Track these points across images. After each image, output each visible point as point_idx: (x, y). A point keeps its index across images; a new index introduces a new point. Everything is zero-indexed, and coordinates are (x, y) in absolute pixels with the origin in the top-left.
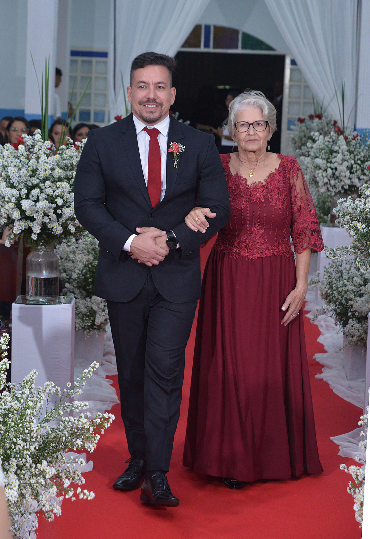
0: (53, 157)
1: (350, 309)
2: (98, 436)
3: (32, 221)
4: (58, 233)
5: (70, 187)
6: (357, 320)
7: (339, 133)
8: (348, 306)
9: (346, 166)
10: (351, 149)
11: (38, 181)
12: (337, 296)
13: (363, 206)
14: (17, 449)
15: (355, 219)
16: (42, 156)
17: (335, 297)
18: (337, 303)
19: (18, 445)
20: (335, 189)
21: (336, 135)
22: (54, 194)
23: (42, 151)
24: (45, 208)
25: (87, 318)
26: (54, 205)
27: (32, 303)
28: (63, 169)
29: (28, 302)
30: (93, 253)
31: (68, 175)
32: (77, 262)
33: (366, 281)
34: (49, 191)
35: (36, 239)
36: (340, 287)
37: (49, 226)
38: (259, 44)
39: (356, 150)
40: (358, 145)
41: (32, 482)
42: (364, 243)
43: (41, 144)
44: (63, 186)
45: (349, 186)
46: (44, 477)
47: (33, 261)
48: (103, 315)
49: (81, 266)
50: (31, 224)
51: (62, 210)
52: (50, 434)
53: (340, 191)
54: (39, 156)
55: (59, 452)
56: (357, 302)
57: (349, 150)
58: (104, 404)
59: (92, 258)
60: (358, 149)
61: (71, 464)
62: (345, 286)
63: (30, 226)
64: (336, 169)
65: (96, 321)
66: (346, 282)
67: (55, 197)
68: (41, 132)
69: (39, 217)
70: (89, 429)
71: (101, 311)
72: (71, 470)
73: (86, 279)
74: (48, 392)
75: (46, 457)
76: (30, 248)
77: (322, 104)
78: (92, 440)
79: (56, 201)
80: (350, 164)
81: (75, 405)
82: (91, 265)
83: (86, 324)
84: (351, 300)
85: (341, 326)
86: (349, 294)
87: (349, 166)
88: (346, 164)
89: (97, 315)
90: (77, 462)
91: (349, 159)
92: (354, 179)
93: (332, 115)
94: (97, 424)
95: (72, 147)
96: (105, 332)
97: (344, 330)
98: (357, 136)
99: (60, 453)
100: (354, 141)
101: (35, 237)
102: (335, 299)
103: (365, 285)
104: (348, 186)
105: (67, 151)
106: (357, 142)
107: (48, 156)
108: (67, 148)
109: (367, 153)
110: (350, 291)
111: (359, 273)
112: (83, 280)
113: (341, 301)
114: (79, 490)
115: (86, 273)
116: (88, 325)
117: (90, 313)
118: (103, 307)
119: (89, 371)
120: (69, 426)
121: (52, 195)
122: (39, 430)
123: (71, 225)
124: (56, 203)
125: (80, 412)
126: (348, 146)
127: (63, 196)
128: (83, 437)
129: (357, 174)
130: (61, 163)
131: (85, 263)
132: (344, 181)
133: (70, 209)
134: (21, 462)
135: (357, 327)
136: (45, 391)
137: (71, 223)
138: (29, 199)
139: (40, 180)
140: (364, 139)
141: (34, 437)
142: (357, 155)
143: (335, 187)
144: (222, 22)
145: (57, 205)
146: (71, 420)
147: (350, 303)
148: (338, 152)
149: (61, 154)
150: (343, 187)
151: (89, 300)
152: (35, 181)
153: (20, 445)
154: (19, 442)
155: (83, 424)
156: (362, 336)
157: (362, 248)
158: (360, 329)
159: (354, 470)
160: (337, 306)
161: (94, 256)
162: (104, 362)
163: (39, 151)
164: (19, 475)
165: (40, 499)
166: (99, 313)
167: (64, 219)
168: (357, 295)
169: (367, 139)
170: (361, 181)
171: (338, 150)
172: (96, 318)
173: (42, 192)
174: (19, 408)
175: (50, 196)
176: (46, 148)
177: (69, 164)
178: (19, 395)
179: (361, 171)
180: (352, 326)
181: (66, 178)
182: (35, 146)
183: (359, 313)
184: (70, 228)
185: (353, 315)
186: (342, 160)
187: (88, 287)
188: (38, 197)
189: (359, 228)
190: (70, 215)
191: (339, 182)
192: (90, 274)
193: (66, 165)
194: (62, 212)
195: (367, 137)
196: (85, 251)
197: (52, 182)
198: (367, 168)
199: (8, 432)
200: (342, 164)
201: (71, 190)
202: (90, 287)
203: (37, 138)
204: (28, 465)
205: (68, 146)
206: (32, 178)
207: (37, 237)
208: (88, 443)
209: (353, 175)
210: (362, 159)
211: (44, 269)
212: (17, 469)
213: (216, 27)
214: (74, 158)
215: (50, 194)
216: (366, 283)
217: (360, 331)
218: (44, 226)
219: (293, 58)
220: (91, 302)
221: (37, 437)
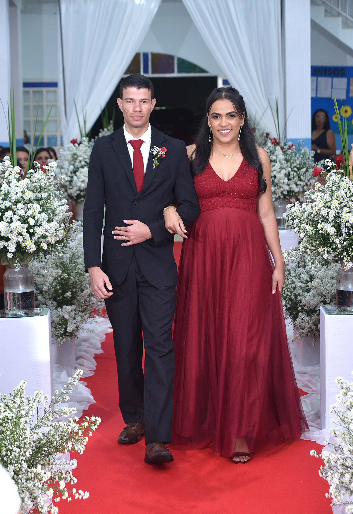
0: (23, 181)
1: (299, 304)
2: (87, 438)
3: (7, 241)
4: (32, 251)
5: (41, 208)
6: (306, 314)
7: (276, 144)
8: (297, 301)
9: (284, 174)
10: (287, 158)
11: (10, 204)
12: (286, 293)
13: (310, 209)
14: (13, 455)
15: (303, 222)
16: (12, 180)
17: (285, 293)
18: (287, 299)
19: (13, 451)
20: (275, 195)
21: (273, 146)
22: (26, 215)
23: (12, 176)
24: (18, 228)
25: (60, 327)
26: (26, 226)
27: (11, 316)
28: (33, 191)
29: (7, 316)
30: (62, 266)
31: (38, 196)
32: (47, 276)
33: (312, 278)
34: (21, 212)
35: (12, 257)
36: (289, 284)
37: (23, 245)
38: (193, 67)
39: (292, 158)
40: (293, 154)
41: (29, 486)
42: (313, 243)
43: (11, 169)
44: (34, 207)
45: (288, 191)
46: (40, 480)
47: (10, 278)
48: (74, 322)
49: (50, 279)
50: (6, 244)
51: (34, 229)
52: (42, 440)
53: (280, 197)
54: (10, 181)
55: (51, 455)
56: (305, 297)
57: (286, 158)
58: (81, 405)
59: (61, 272)
60: (294, 158)
61: (63, 466)
62: (294, 283)
63: (5, 245)
64: (275, 177)
65: (68, 328)
66: (294, 280)
67: (27, 218)
68: (10, 159)
69: (13, 237)
70: (78, 432)
71: (72, 319)
72: (63, 471)
73: (56, 291)
74: (37, 400)
75: (40, 461)
76: (6, 265)
77: (255, 119)
78: (81, 442)
79: (28, 221)
80: (287, 171)
81: (64, 411)
82: (60, 278)
83: (59, 332)
84: (299, 295)
85: (292, 319)
86: (297, 290)
87: (286, 174)
88: (283, 171)
89: (69, 323)
90: (69, 464)
91: (286, 167)
92: (292, 185)
93: (264, 128)
94: (85, 427)
95: (39, 170)
96: (77, 338)
97: (295, 323)
98: (292, 145)
99: (53, 457)
100: (290, 150)
101: (10, 256)
102: (284, 295)
103: (311, 281)
104: (286, 192)
105: (35, 175)
106: (293, 152)
107: (18, 180)
108: (35, 172)
109: (302, 160)
110: (298, 288)
111: (305, 270)
112: (54, 292)
113: (290, 297)
114: (74, 490)
115: (56, 285)
116: (61, 333)
117: (62, 322)
118: (74, 315)
119: (75, 378)
120: (59, 431)
121: (24, 216)
122: (32, 437)
123: (44, 242)
124: (28, 223)
125: (69, 417)
126: (285, 156)
127: (35, 216)
128: (73, 440)
129: (294, 180)
130: (31, 186)
131: (54, 276)
132: (283, 187)
133: (42, 228)
134: (17, 467)
135: (306, 320)
136: (35, 399)
137: (43, 241)
138: (3, 221)
139: (12, 202)
140: (298, 148)
141: (27, 443)
142: (294, 163)
143: (275, 194)
144: (159, 49)
145: (29, 225)
146: (61, 425)
147: (299, 298)
148: (275, 161)
149: (30, 178)
150: (282, 193)
151: (60, 310)
152: (7, 204)
153: (16, 451)
154: (14, 449)
155: (73, 428)
156: (312, 328)
157: (312, 248)
158: (309, 321)
159: (326, 455)
160: (288, 302)
161: (63, 269)
162: (77, 365)
163: (9, 176)
164: (17, 480)
165: (39, 502)
166: (71, 321)
167: (37, 237)
168: (305, 291)
169: (301, 148)
170: (298, 186)
171: (276, 160)
172: (68, 325)
173: (14, 214)
174: (13, 417)
175: (22, 217)
176: (16, 173)
177: (38, 187)
178: (10, 405)
179: (297, 177)
180: (302, 319)
181: (36, 200)
182: (6, 172)
183: (308, 307)
184: (42, 246)
185: (303, 309)
186: (280, 169)
187: (58, 298)
188: (11, 218)
189: (308, 230)
190: (42, 234)
191: (278, 188)
192: (59, 286)
193: (35, 188)
194: (34, 231)
195: (301, 146)
196: (54, 266)
197: (24, 204)
198: (302, 174)
199: (4, 440)
200: (280, 172)
201: (41, 211)
202: (61, 298)
203: (7, 164)
204: (23, 470)
205: (35, 170)
206: (5, 201)
207: (12, 256)
208: (77, 445)
209: (291, 181)
210: (298, 166)
211: (20, 284)
212: (14, 475)
213: (153, 54)
214: (43, 181)
215: (22, 215)
216: (312, 279)
217: (310, 323)
218: (18, 245)
219: (225, 78)
220: (62, 311)
221: (30, 443)
